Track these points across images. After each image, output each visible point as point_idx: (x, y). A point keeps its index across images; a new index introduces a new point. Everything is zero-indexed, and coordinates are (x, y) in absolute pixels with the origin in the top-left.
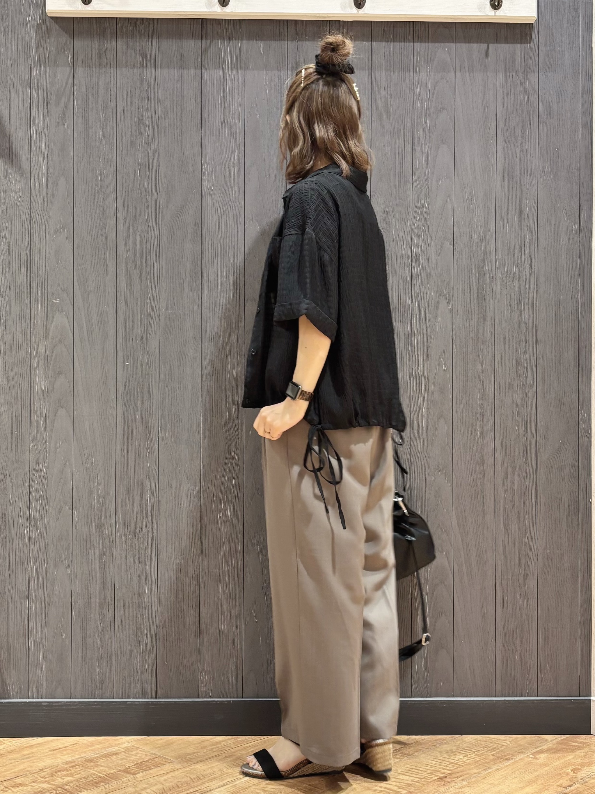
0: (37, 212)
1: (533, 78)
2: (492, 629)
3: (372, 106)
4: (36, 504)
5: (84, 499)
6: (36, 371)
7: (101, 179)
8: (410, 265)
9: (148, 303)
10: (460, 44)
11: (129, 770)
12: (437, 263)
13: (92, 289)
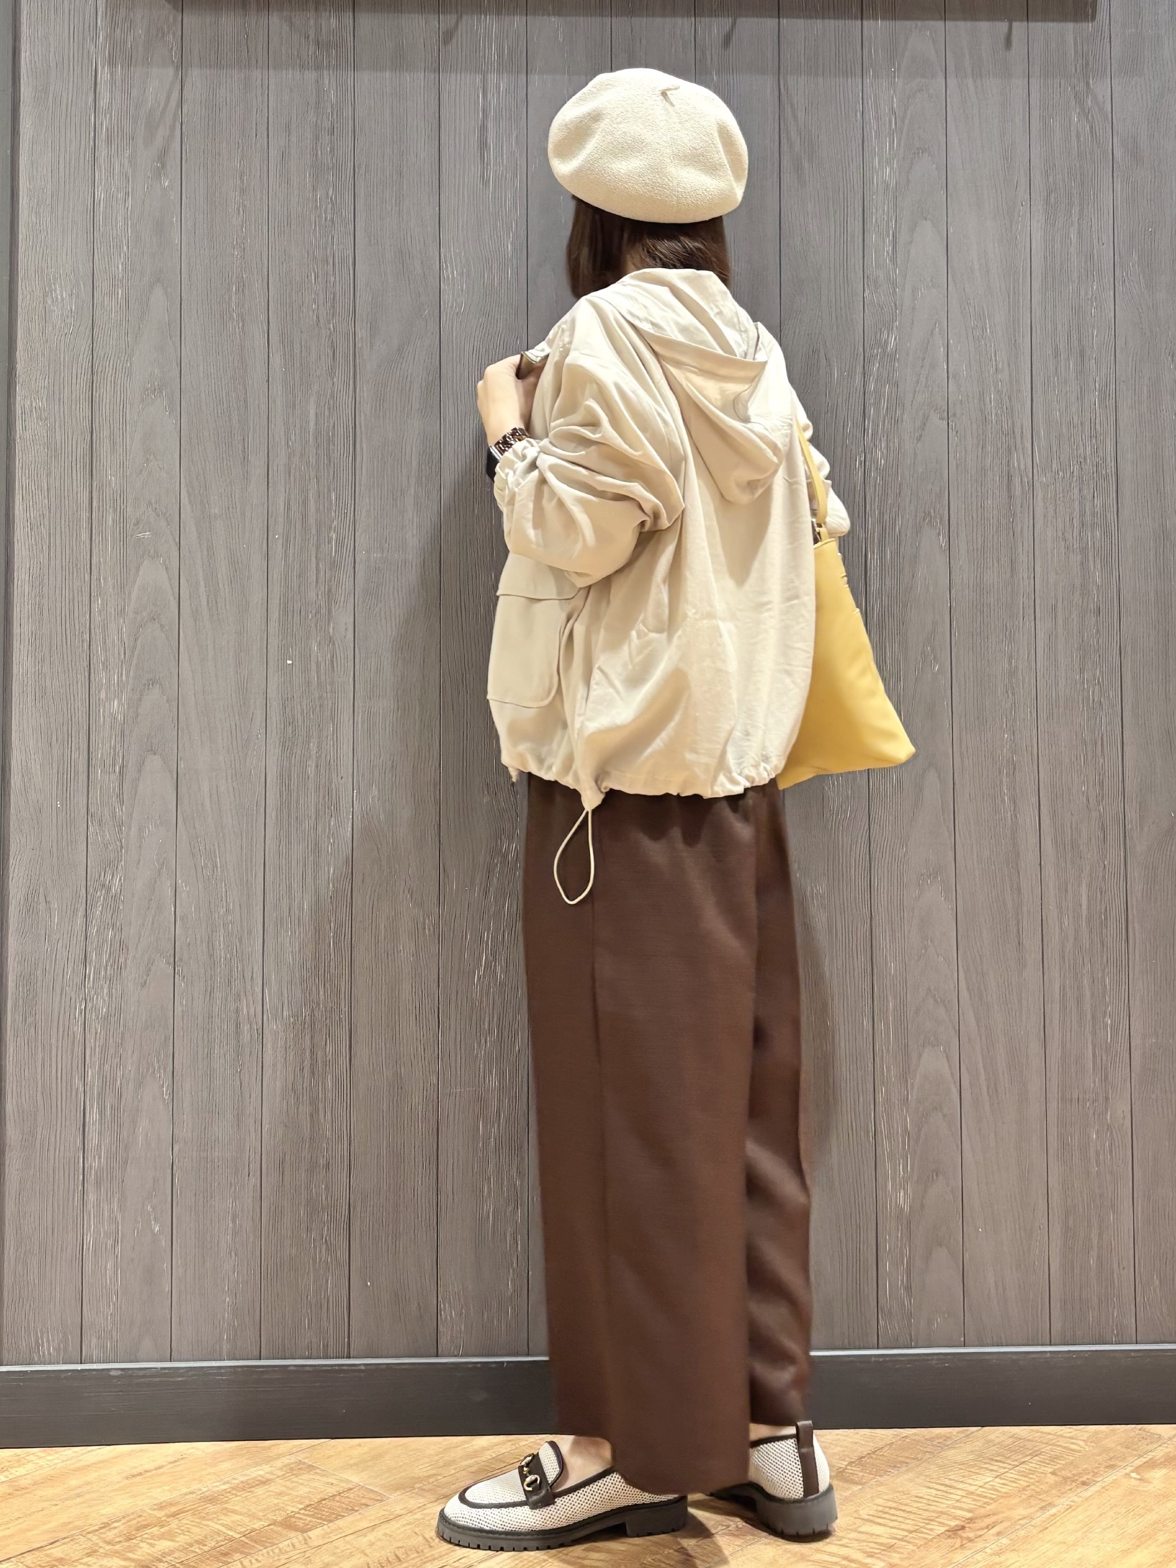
0: (106, 355)
1: (1101, 89)
2: (1042, 1204)
3: (782, 144)
4: (99, 955)
5: (199, 943)
6: (101, 679)
7: (237, 290)
8: (863, 459)
9: (332, 538)
10: (955, 23)
11: (293, 1520)
12: (915, 454)
13: (216, 511)
